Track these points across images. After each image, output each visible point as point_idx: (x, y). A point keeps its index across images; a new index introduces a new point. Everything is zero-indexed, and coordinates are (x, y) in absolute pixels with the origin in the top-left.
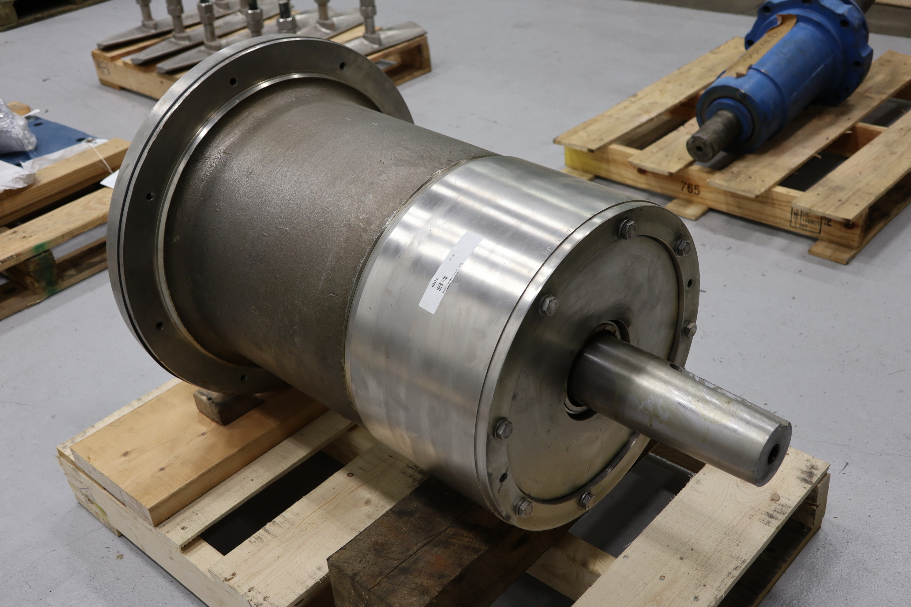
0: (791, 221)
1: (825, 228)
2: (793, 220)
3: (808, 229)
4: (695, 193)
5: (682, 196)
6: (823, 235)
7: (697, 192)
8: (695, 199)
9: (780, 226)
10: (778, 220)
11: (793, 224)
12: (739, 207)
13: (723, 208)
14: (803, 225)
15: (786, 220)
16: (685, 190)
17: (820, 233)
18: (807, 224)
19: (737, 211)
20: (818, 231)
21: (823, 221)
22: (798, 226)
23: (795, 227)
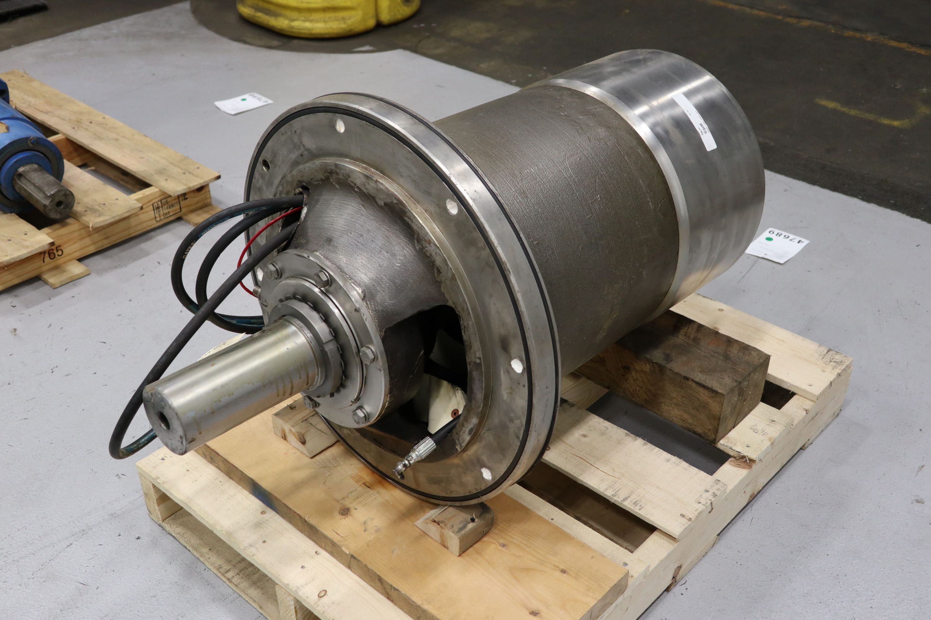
0: (155, 217)
1: (183, 203)
2: (157, 215)
3: (171, 214)
4: (59, 255)
5: (45, 268)
6: (184, 210)
7: (60, 253)
8: (60, 261)
9: (149, 228)
10: (144, 225)
11: (158, 219)
12: (106, 238)
13: (92, 249)
14: (166, 214)
15: (151, 220)
16: (47, 259)
17: (181, 211)
18: (169, 210)
19: (106, 243)
20: (179, 210)
21: (181, 199)
22: (162, 217)
23: (161, 220)
